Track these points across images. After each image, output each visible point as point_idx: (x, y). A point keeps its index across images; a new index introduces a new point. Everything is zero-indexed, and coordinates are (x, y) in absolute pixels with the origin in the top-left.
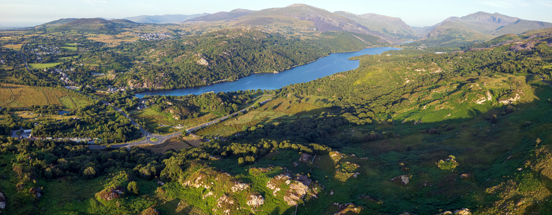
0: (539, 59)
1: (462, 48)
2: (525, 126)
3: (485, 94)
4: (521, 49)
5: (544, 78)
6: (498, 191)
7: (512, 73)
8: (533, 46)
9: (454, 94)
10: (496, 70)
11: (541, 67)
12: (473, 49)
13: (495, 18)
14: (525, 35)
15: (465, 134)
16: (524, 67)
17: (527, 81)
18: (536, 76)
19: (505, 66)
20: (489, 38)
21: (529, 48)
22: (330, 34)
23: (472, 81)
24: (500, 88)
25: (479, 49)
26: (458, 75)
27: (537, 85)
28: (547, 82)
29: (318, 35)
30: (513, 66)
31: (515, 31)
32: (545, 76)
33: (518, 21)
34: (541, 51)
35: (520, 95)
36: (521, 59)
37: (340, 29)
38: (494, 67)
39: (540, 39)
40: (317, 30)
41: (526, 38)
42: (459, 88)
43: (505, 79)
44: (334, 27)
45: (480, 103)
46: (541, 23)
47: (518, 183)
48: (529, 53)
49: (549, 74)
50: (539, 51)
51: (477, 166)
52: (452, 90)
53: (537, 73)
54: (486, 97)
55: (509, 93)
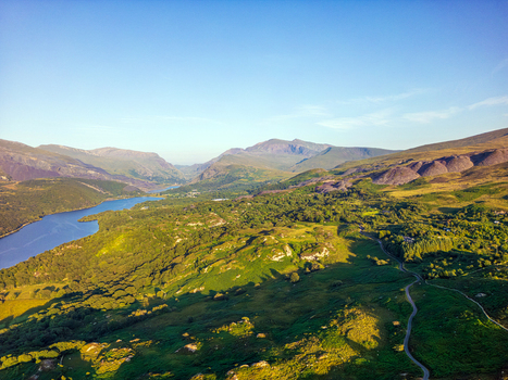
0: (358, 203)
1: (250, 193)
2: (335, 286)
3: (282, 248)
4: (332, 189)
5: (363, 229)
6: (298, 347)
7: (318, 222)
8: (349, 186)
9: (243, 251)
10: (296, 219)
11: (359, 213)
12: (265, 192)
13: (295, 147)
14: (340, 169)
15: (260, 296)
16: (335, 214)
17: (339, 232)
18: (352, 226)
19: (308, 212)
20: (287, 176)
21: (344, 187)
22: (37, 183)
23: (266, 233)
24: (302, 240)
25: (273, 192)
26: (247, 227)
27: (354, 239)
28: (367, 234)
29: (13, 187)
30: (320, 212)
31: (326, 165)
32: (364, 225)
33: (330, 149)
34: (362, 191)
35: (330, 249)
36: (331, 204)
37: (53, 173)
38: (295, 216)
39: (362, 174)
40: (10, 178)
41: (341, 173)
42: (249, 242)
43: (310, 230)
44: (42, 172)
45: (277, 259)
46: (366, 150)
47: (321, 340)
48: (343, 196)
49: (371, 223)
50: (359, 192)
51: (276, 327)
52: (239, 246)
53: (353, 222)
54: (285, 252)
55: (314, 247)
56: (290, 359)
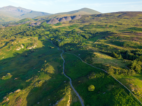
0: (43, 29)
1: (3, 25)
2: (40, 56)
3: (20, 46)
4: (34, 25)
5: (46, 38)
6: (31, 80)
7: (32, 36)
8: (40, 24)
9: (4, 48)
10: (24, 35)
11: (44, 33)
12: (10, 25)
13: (19, 10)
14: (36, 19)
16: (37, 33)
17: (39, 39)
18: (43, 37)
19: (28, 33)
20: (18, 20)
23: (12, 40)
24: (27, 43)
25: (13, 25)
26: (4, 39)
27: (44, 41)
28: (47, 39)
30: (32, 33)
31: (31, 17)
32: (46, 37)
33: (32, 11)
34: (44, 26)
35: (36, 45)
36: (35, 30)
38: (23, 34)
39: (43, 21)
41: (36, 20)
42: (6, 44)
43: (29, 39)
45: (18, 50)
46: (43, 13)
47: (39, 76)
48: (39, 27)
49: (48, 36)
50: (43, 26)
51: (21, 74)
52: (2, 46)
53: (43, 36)
54: (21, 47)
55: (32, 44)
56: (29, 86)
